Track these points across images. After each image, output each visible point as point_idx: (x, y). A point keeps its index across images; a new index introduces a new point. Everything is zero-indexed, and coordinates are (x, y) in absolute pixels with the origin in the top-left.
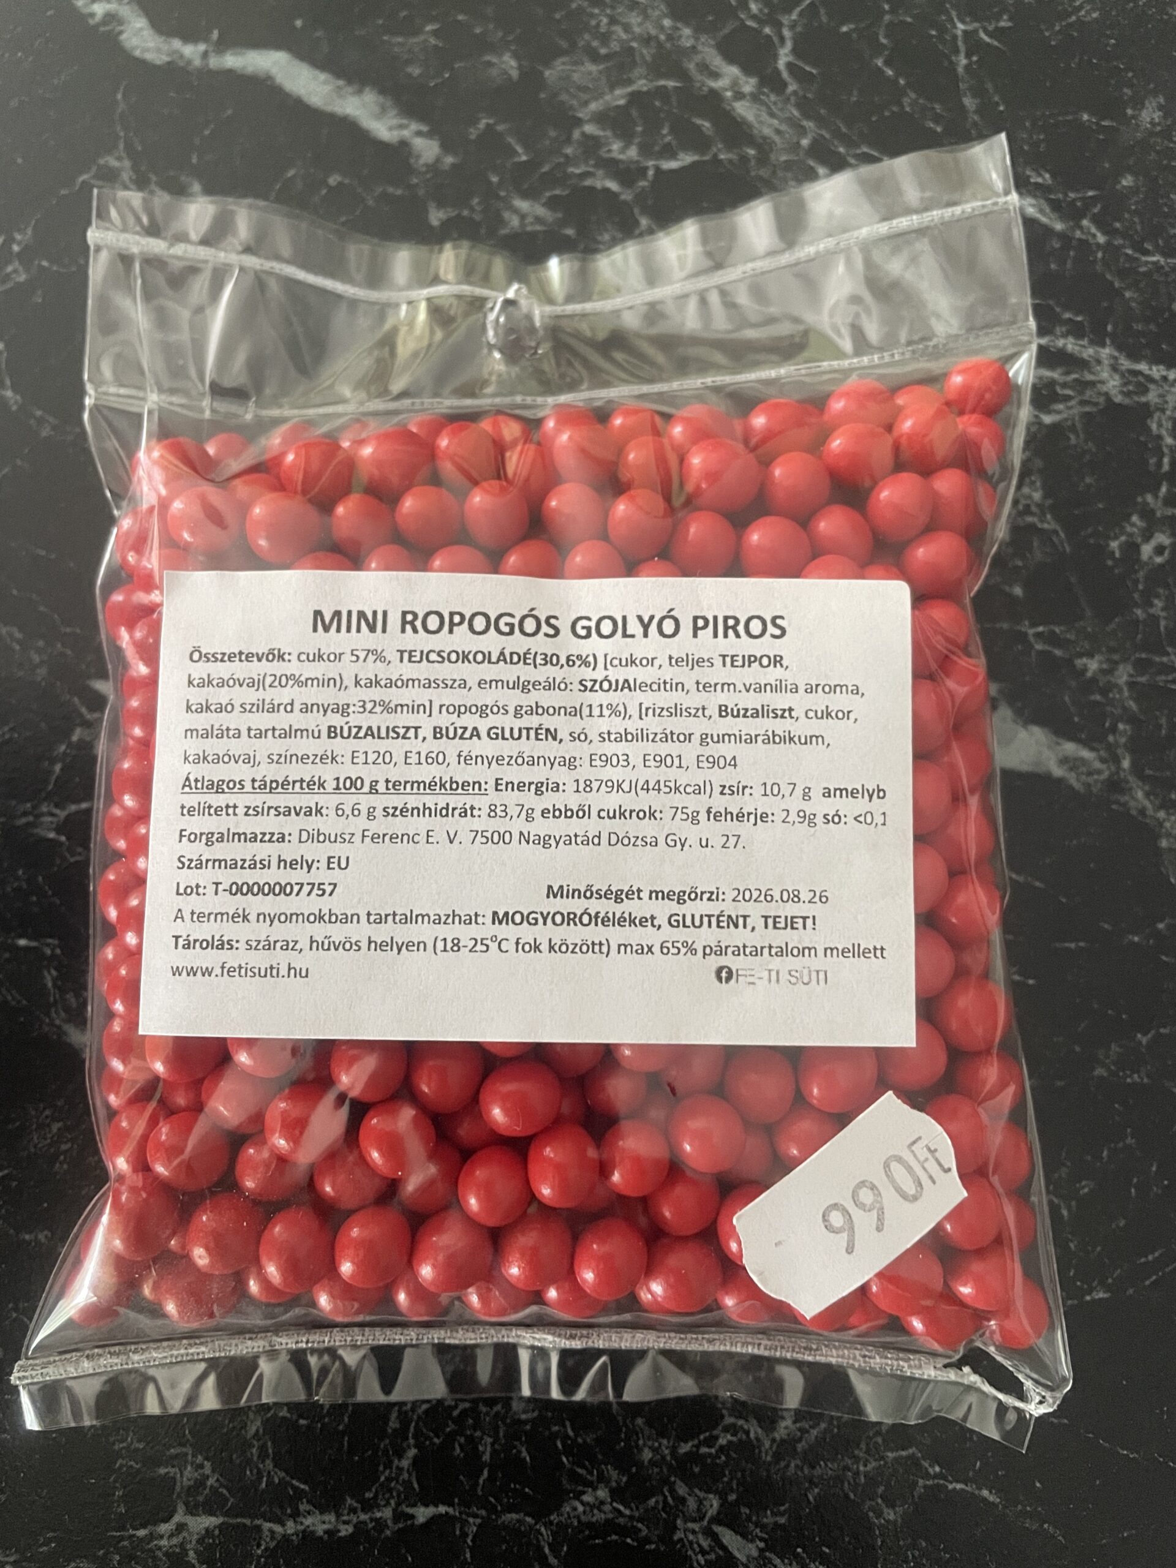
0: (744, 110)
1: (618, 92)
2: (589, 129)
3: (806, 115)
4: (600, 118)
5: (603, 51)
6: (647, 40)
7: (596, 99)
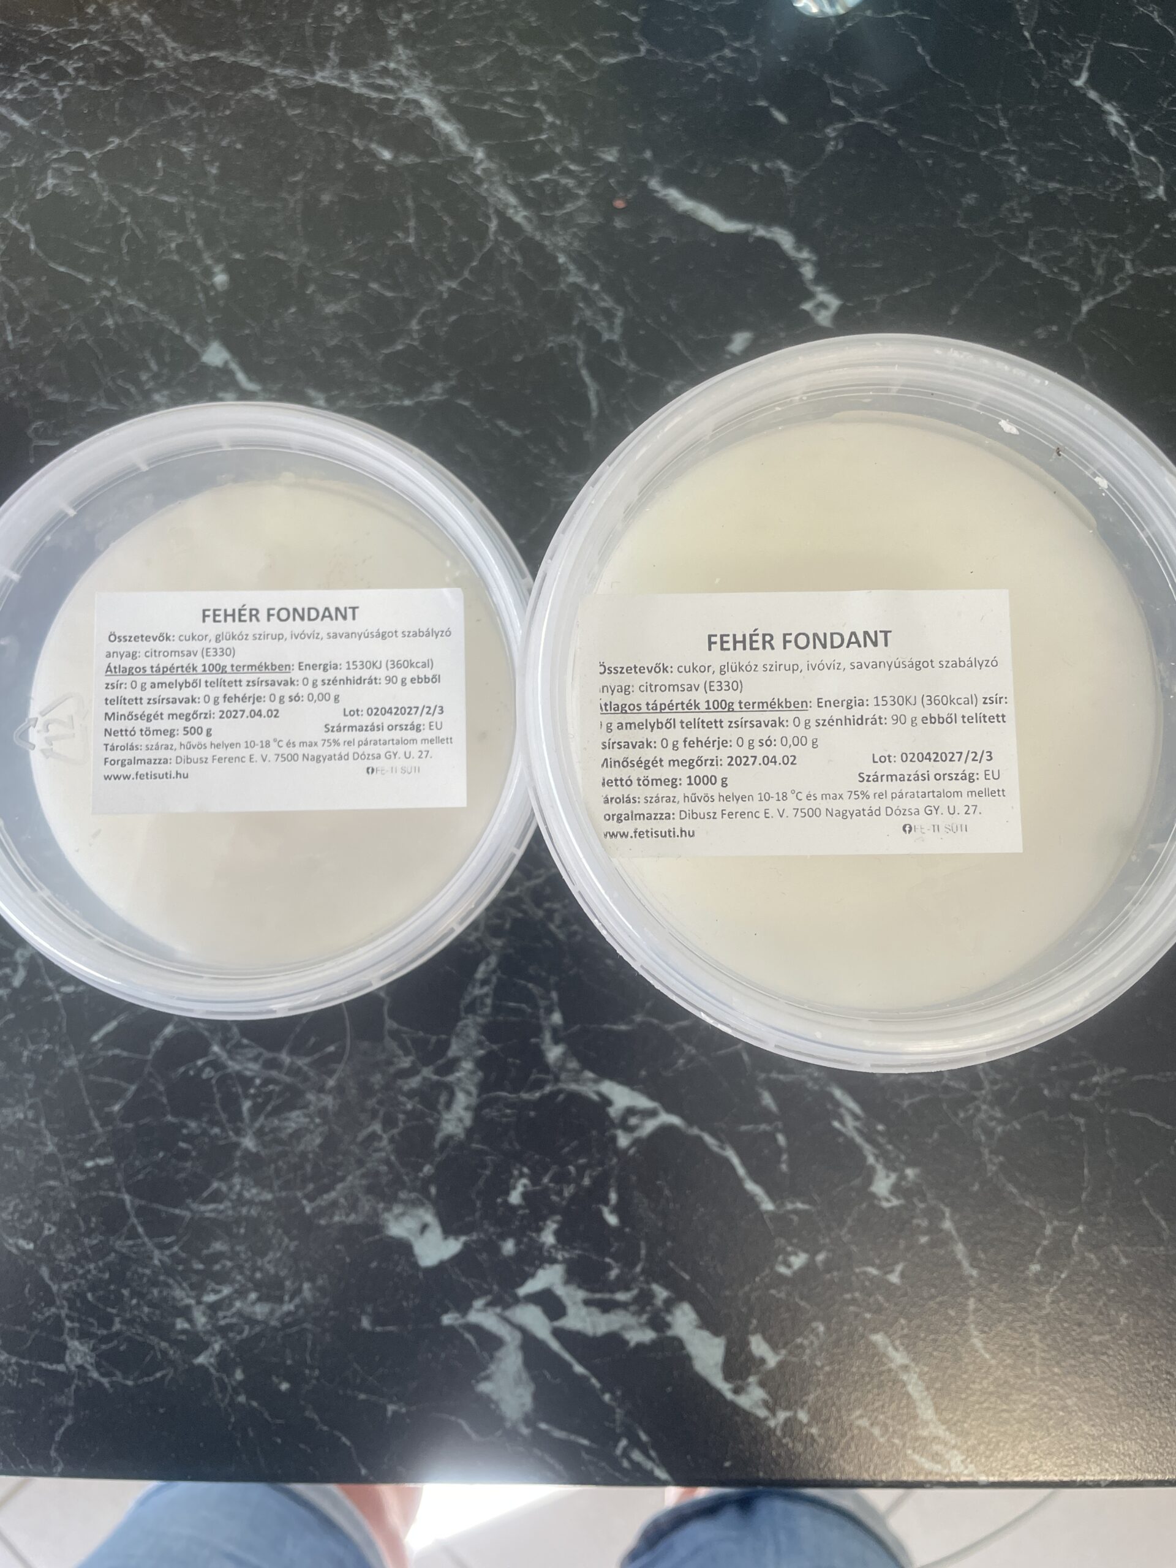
0: (512, 200)
1: (568, 210)
2: (582, 193)
3: (485, 198)
4: (577, 197)
5: (575, 230)
6: (556, 234)
7: (579, 207)
